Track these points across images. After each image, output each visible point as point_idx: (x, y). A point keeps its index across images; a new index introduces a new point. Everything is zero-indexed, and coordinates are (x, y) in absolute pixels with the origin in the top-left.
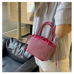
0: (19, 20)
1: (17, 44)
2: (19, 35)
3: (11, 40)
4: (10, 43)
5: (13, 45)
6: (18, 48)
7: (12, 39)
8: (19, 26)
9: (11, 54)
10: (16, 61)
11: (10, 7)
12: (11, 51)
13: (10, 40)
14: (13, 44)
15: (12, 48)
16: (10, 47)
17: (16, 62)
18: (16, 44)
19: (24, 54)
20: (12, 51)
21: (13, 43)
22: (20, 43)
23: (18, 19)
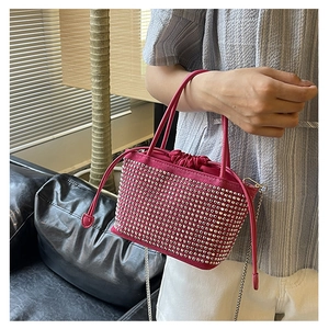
0: (98, 84)
1: (85, 207)
2: (100, 155)
3: (58, 188)
4: (55, 201)
5: (66, 213)
6: (93, 231)
7: (64, 179)
8: (99, 111)
9: (59, 256)
10: (80, 291)
11: (61, 20)
12: (56, 243)
13: (52, 184)
14: (70, 208)
15: (62, 227)
16: (53, 224)
17: (83, 298)
18: (82, 207)
19: (123, 262)
20: (60, 244)
21: (68, 203)
22: (104, 202)
23: (95, 77)
